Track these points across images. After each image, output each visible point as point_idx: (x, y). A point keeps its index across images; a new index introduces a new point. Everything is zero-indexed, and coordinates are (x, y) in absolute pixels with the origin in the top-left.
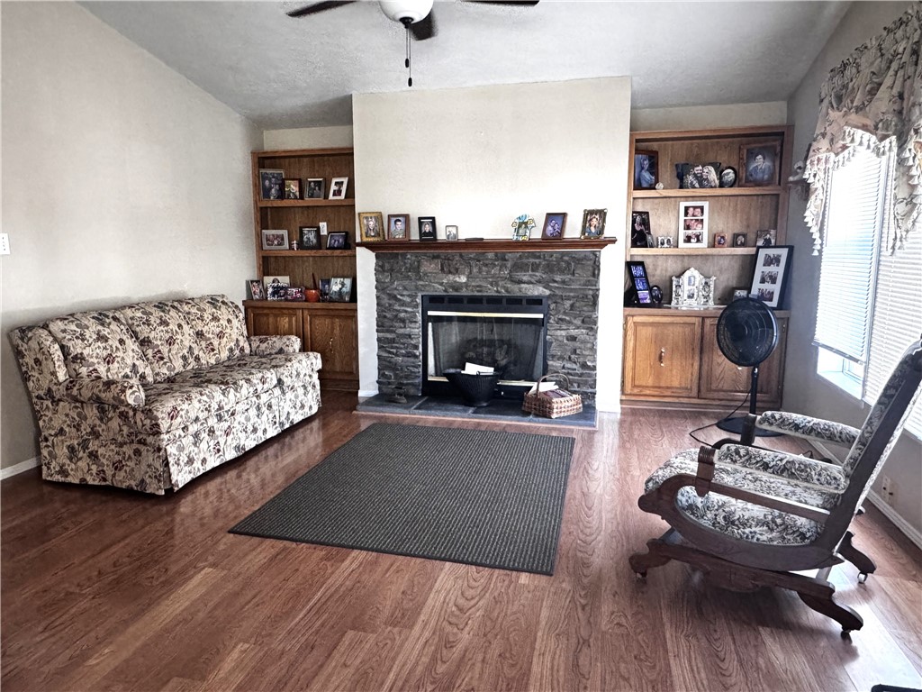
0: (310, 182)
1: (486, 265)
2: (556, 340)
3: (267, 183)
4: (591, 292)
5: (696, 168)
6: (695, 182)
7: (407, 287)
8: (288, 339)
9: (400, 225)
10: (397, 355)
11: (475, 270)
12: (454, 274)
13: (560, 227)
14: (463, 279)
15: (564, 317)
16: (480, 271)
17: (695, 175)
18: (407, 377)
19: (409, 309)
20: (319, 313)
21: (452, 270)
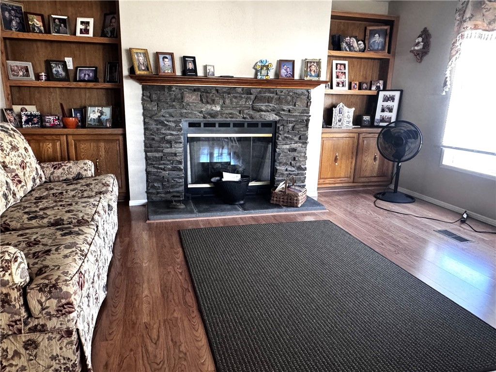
0: (55, 19)
1: (236, 97)
2: (283, 151)
3: (7, 14)
4: (306, 118)
5: (347, 39)
6: (347, 47)
7: (173, 114)
8: (85, 164)
9: (168, 62)
10: (164, 170)
11: (228, 101)
12: (211, 104)
13: (291, 70)
14: (218, 108)
15: (287, 135)
16: (231, 102)
17: (346, 43)
18: (172, 187)
19: (174, 133)
20: (83, 138)
21: (209, 101)
